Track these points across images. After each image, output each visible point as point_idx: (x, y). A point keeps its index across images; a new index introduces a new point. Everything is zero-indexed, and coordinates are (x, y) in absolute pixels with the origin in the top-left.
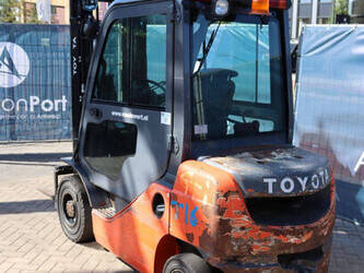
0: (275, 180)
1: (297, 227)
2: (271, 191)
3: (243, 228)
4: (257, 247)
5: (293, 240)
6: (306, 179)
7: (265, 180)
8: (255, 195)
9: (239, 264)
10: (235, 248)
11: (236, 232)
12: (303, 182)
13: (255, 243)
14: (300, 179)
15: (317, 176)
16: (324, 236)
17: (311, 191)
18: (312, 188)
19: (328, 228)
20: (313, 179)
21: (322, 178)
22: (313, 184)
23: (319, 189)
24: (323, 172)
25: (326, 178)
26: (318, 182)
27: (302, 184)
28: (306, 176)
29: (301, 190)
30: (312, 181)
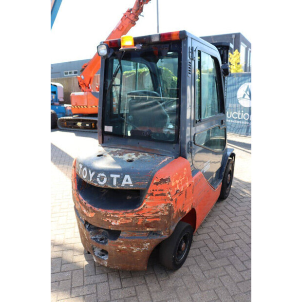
1: (87, 204)
5: (85, 211)
6: (93, 174)
7: (80, 165)
14: (90, 172)
15: (105, 175)
16: (111, 224)
17: (96, 184)
18: (97, 182)
19: (119, 221)
20: (99, 176)
21: (114, 179)
22: (98, 180)
23: (105, 186)
24: (118, 176)
25: (124, 182)
26: (105, 180)
27: (90, 176)
28: (94, 172)
29: (89, 180)
30: (98, 178)
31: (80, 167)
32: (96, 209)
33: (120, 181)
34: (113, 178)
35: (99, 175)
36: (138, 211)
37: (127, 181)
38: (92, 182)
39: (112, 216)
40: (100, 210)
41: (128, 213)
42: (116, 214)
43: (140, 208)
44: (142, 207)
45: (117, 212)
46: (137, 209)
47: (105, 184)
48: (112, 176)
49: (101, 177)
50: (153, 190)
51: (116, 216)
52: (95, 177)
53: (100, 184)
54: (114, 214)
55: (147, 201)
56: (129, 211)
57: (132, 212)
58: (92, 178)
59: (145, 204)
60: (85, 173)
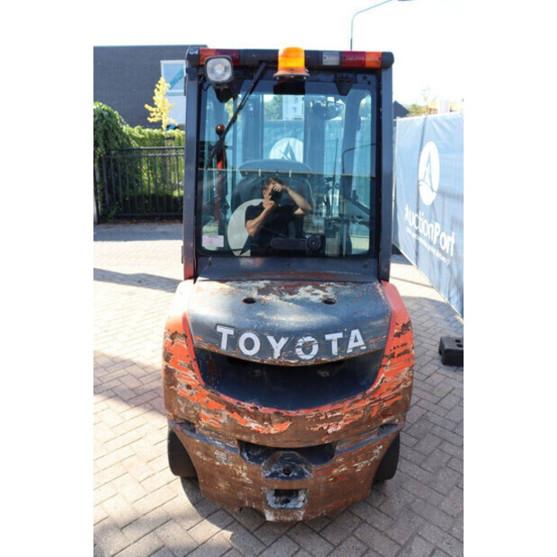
0: (232, 332)
1: (262, 410)
2: (224, 345)
3: (189, 387)
4: (205, 418)
5: (254, 425)
6: (283, 341)
7: (219, 329)
8: (205, 346)
9: (193, 430)
10: (182, 409)
11: (181, 388)
12: (278, 346)
13: (203, 412)
15: (313, 339)
16: (327, 433)
17: (292, 362)
18: (296, 357)
19: (341, 423)
20: (301, 344)
21: (333, 343)
22: (299, 351)
23: (316, 360)
24: (340, 335)
25: (352, 344)
26: (315, 349)
27: (274, 347)
28: (285, 337)
29: (272, 355)
30: (299, 347)
31: (221, 333)
32: (293, 413)
33: (343, 343)
34: (330, 342)
35: (300, 342)
36: (373, 393)
37: (356, 341)
38: (283, 359)
39: (329, 416)
40: (302, 412)
41: (357, 401)
42: (338, 410)
43: (376, 386)
44: (378, 383)
45: (338, 406)
46: (371, 390)
47: (316, 356)
48: (328, 337)
49: (305, 344)
50: (395, 348)
51: (338, 414)
52: (291, 346)
53: (304, 360)
54: (332, 412)
55: (386, 370)
56: (359, 397)
57: (364, 398)
58: (282, 351)
59: (383, 375)
60: (249, 344)
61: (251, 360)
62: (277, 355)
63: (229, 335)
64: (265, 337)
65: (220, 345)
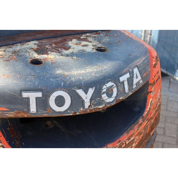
0: (39, 95)
2: (33, 109)
6: (91, 91)
7: (25, 95)
8: (11, 115)
12: (86, 97)
14: (80, 92)
15: (113, 84)
17: (101, 107)
18: (102, 103)
20: (104, 90)
22: (104, 96)
24: (128, 75)
25: (135, 81)
26: (115, 90)
27: (84, 98)
28: (92, 87)
29: (83, 106)
30: (104, 93)
31: (28, 99)
33: (130, 81)
34: (123, 83)
35: (104, 88)
36: (148, 114)
37: (137, 77)
38: (93, 107)
39: (127, 143)
41: (141, 125)
42: (131, 136)
43: (148, 109)
44: (149, 107)
45: (132, 132)
46: (146, 113)
47: (116, 97)
48: (121, 79)
49: (108, 89)
50: (154, 77)
51: (132, 139)
52: (98, 94)
53: (109, 103)
54: (129, 139)
55: (152, 95)
56: (141, 121)
57: (144, 121)
58: (91, 100)
59: (151, 100)
60: (60, 101)
61: (64, 115)
62: (87, 105)
63: (37, 98)
64: (75, 91)
65: (29, 109)
